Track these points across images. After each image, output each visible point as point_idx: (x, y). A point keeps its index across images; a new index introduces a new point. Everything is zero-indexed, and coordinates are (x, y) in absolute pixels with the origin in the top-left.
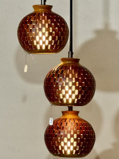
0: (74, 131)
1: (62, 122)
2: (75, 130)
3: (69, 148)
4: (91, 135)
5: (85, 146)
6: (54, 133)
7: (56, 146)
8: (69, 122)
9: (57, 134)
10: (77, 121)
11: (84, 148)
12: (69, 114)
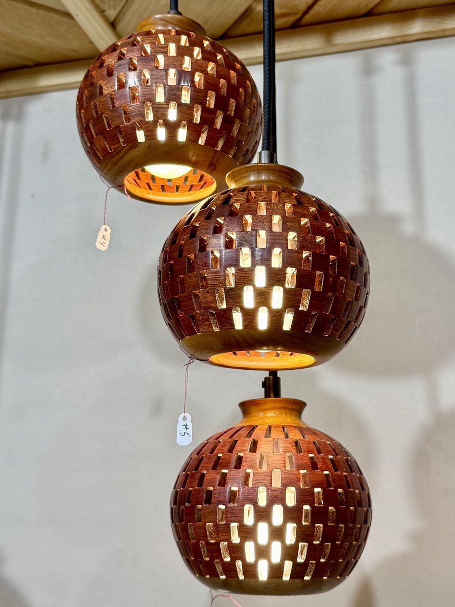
0: (284, 472)
1: (235, 438)
2: (288, 468)
3: (262, 552)
4: (354, 492)
5: (333, 545)
6: (200, 483)
7: (207, 543)
8: (266, 437)
9: (211, 489)
10: (295, 435)
11: (328, 552)
12: (267, 410)
